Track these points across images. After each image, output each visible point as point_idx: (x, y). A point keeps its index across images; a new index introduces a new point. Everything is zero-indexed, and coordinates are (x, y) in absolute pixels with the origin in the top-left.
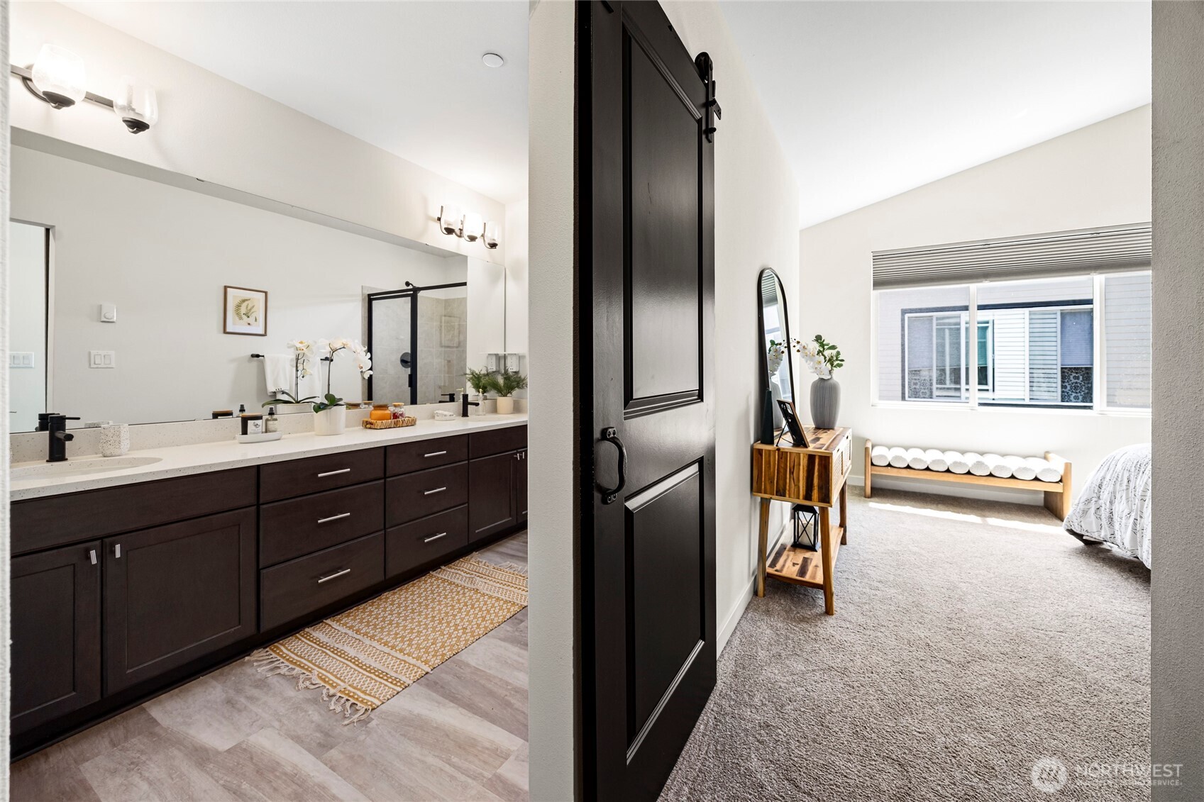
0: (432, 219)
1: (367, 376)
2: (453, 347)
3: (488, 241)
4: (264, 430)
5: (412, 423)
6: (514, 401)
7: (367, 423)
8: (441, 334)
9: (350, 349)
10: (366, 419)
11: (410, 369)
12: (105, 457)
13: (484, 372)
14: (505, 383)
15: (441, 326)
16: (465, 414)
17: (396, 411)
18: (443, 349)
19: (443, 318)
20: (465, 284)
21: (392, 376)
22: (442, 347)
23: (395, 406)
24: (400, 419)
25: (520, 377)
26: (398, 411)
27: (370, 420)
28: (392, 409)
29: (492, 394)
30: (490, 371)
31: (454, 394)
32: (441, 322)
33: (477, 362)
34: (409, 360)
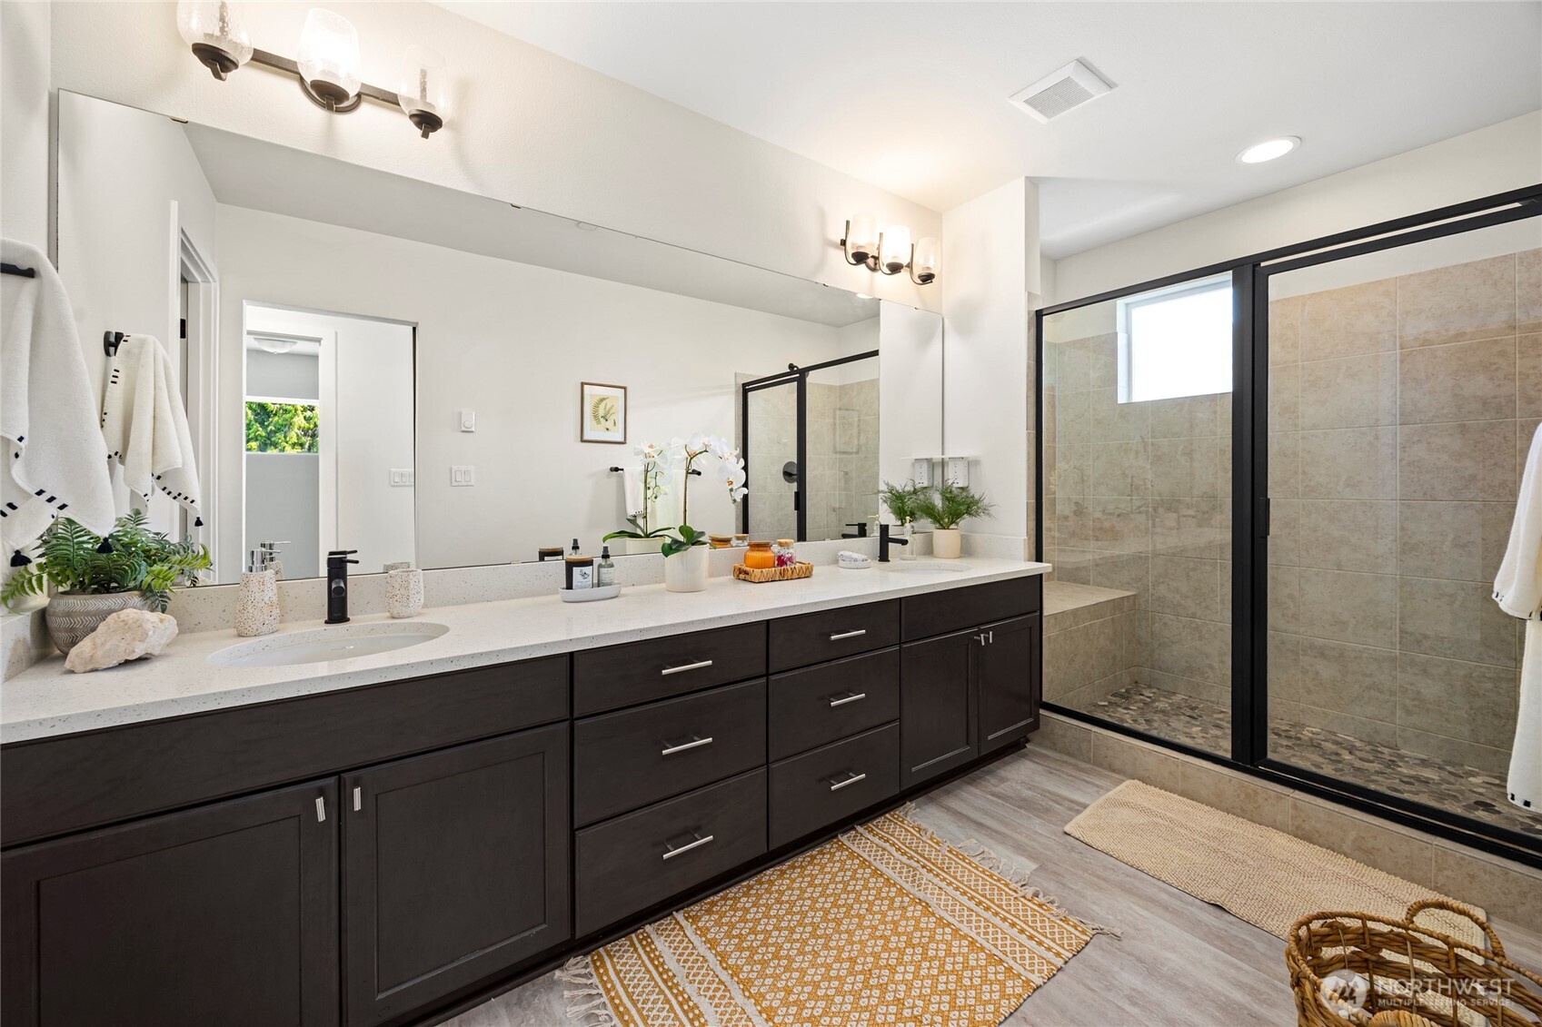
0: (832, 244)
1: (739, 498)
2: (851, 453)
3: (918, 271)
4: (596, 581)
5: (806, 573)
6: (961, 535)
7: (741, 571)
8: (834, 434)
9: (714, 452)
10: (738, 565)
11: (795, 484)
12: (393, 618)
13: (909, 488)
14: (943, 508)
15: (835, 424)
16: (884, 557)
17: (782, 553)
18: (838, 456)
19: (838, 412)
20: (875, 353)
21: (774, 497)
22: (836, 453)
23: (781, 545)
24: (789, 567)
25: (973, 497)
26: (786, 553)
27: (744, 568)
28: (775, 548)
29: (925, 523)
30: (918, 486)
31: (865, 525)
32: (835, 418)
33: (896, 473)
34: (795, 471)
